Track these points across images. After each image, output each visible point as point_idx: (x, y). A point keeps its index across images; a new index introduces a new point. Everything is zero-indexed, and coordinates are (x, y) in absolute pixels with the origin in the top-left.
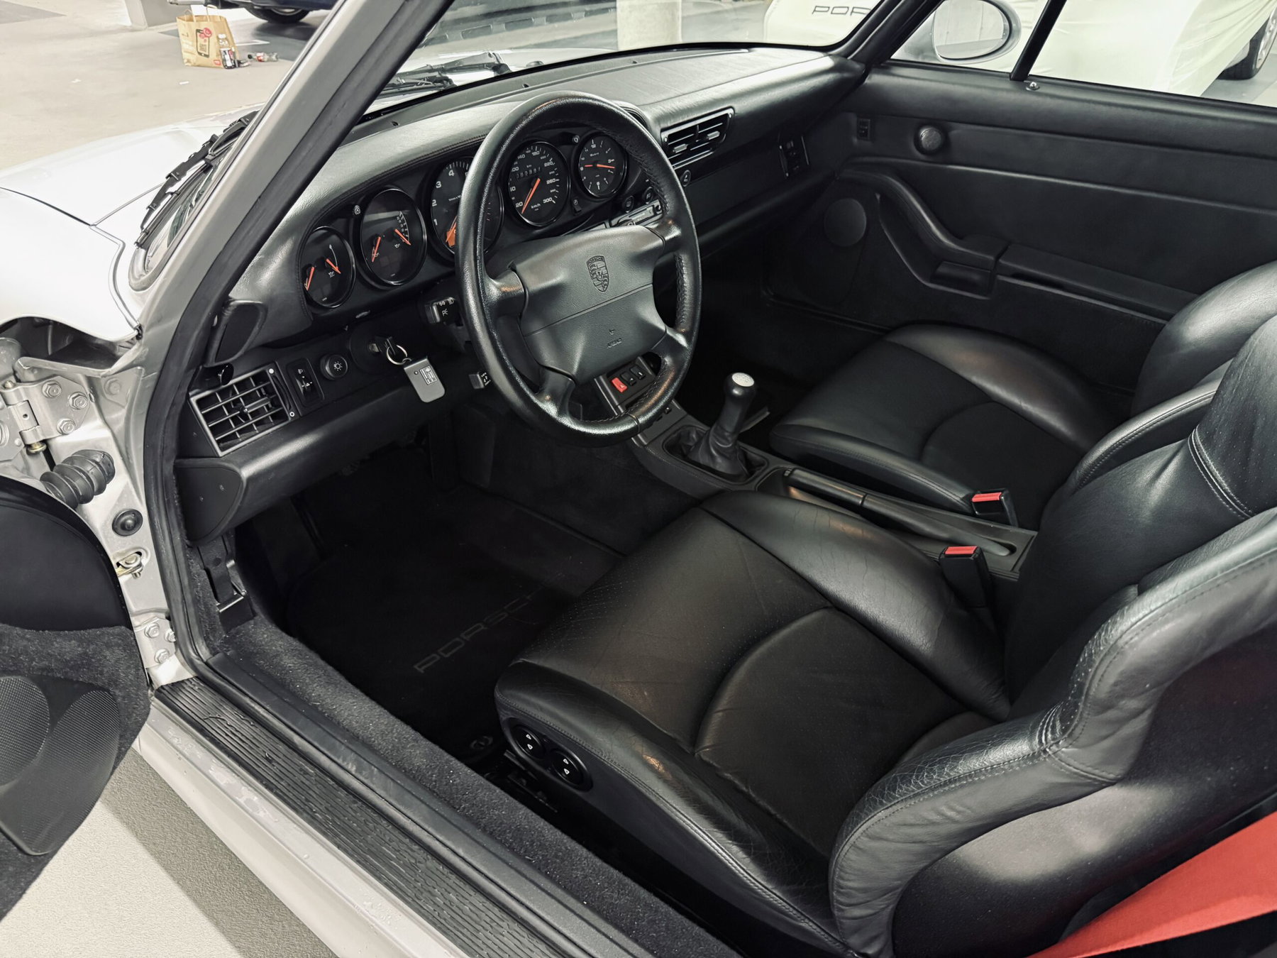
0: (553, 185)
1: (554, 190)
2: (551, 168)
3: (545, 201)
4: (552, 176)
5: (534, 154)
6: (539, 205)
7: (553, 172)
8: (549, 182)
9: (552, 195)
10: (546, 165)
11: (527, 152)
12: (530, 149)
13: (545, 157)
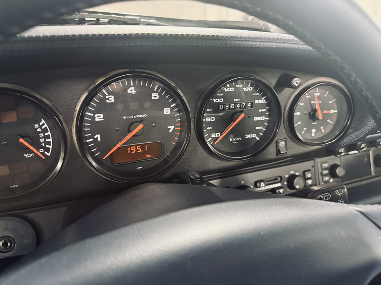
0: (260, 123)
1: (261, 127)
2: (261, 106)
3: (248, 136)
4: (261, 114)
5: (246, 89)
6: (239, 138)
7: (265, 110)
8: (256, 119)
9: (257, 132)
10: (257, 102)
11: (238, 86)
12: (242, 83)
13: (258, 94)
